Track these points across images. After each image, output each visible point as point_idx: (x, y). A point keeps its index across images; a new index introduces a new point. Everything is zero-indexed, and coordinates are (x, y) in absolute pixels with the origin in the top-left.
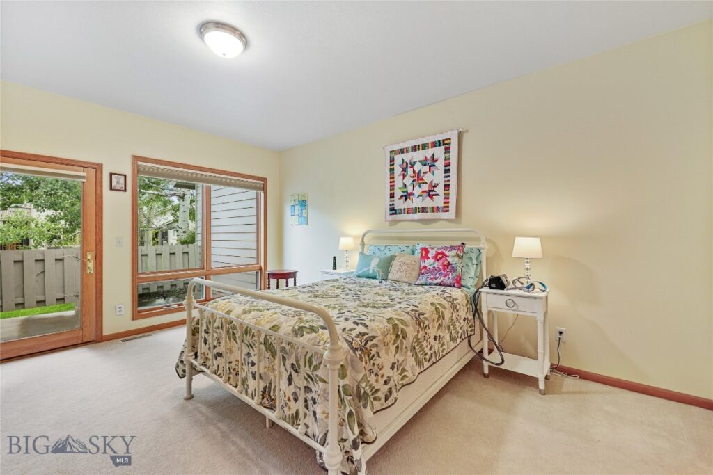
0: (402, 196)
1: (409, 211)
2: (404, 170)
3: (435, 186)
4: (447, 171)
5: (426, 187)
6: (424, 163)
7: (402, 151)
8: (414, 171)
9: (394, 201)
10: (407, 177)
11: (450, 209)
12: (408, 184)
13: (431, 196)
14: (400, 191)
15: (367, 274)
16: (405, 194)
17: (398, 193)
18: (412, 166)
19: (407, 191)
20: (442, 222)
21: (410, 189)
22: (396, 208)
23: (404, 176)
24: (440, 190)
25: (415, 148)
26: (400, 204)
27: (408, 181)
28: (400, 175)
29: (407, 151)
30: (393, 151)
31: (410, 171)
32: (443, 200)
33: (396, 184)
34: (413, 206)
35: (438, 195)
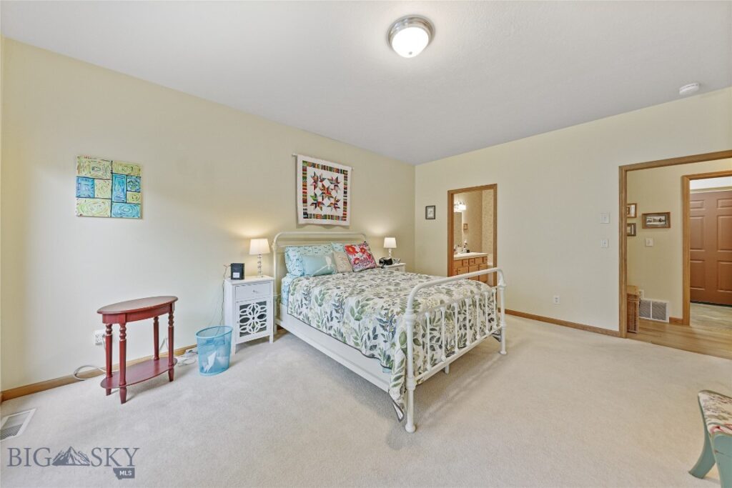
0: (313, 203)
1: (317, 217)
2: (315, 182)
3: (338, 201)
4: (345, 193)
5: (332, 201)
6: (331, 181)
7: (314, 165)
8: (323, 186)
9: (306, 206)
10: (318, 189)
11: (347, 219)
12: (318, 195)
13: (335, 208)
14: (311, 199)
15: (325, 272)
16: (315, 202)
17: (310, 201)
18: (321, 181)
19: (317, 200)
20: (338, 227)
21: (320, 199)
22: (309, 213)
23: (315, 187)
24: (341, 204)
25: (324, 168)
26: (311, 210)
27: (318, 192)
28: (311, 185)
29: (318, 167)
30: (306, 162)
31: (320, 184)
32: (342, 212)
33: (308, 191)
34: (323, 213)
35: (339, 208)
